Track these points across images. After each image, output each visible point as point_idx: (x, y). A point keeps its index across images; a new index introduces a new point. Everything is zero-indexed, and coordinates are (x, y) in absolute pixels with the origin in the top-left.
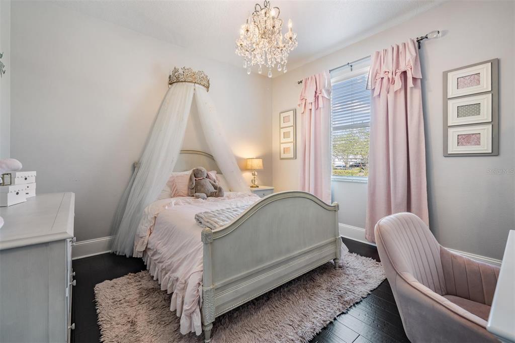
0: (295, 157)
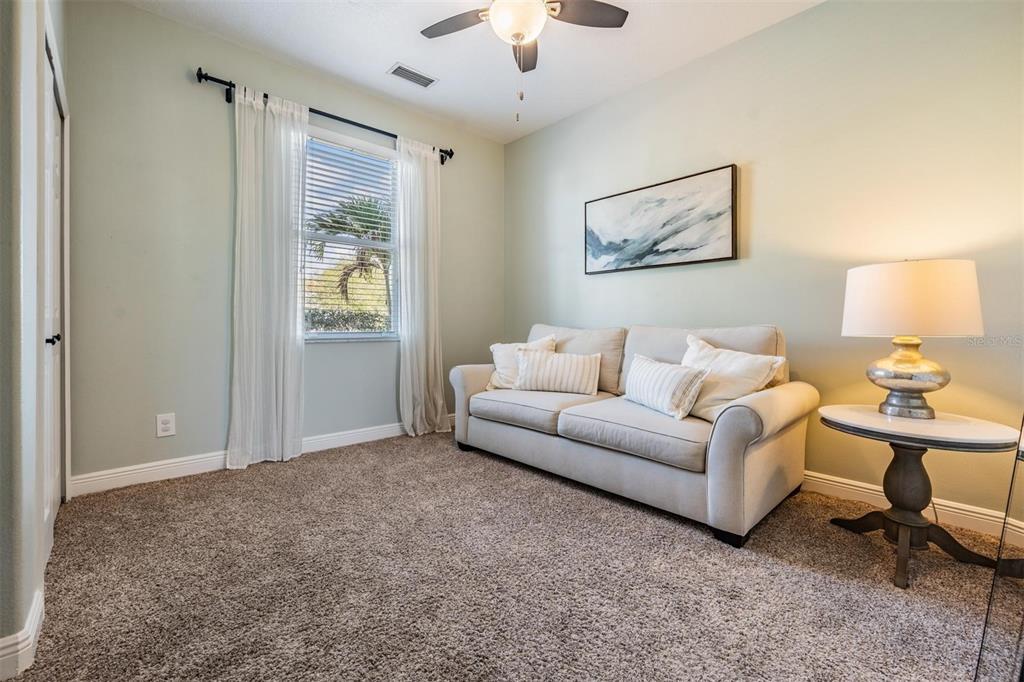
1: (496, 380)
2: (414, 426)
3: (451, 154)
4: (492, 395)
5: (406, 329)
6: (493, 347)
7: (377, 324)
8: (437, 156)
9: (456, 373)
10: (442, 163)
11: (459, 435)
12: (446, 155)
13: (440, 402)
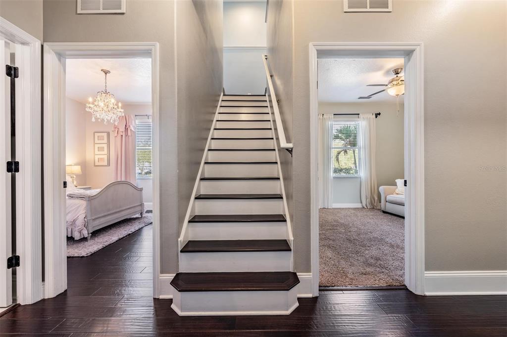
0: (109, 164)
1: (397, 191)
2: (366, 205)
3: (379, 114)
4: (395, 195)
5: (363, 174)
6: (396, 181)
7: (351, 172)
8: (374, 116)
9: (381, 188)
10: (376, 117)
11: (383, 208)
12: (377, 115)
13: (376, 198)
